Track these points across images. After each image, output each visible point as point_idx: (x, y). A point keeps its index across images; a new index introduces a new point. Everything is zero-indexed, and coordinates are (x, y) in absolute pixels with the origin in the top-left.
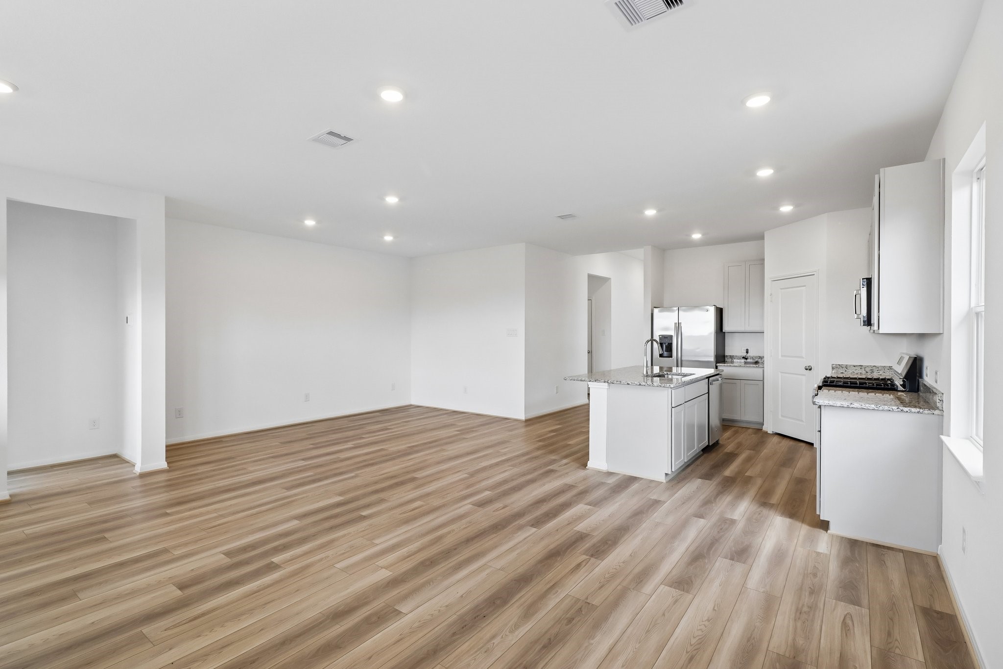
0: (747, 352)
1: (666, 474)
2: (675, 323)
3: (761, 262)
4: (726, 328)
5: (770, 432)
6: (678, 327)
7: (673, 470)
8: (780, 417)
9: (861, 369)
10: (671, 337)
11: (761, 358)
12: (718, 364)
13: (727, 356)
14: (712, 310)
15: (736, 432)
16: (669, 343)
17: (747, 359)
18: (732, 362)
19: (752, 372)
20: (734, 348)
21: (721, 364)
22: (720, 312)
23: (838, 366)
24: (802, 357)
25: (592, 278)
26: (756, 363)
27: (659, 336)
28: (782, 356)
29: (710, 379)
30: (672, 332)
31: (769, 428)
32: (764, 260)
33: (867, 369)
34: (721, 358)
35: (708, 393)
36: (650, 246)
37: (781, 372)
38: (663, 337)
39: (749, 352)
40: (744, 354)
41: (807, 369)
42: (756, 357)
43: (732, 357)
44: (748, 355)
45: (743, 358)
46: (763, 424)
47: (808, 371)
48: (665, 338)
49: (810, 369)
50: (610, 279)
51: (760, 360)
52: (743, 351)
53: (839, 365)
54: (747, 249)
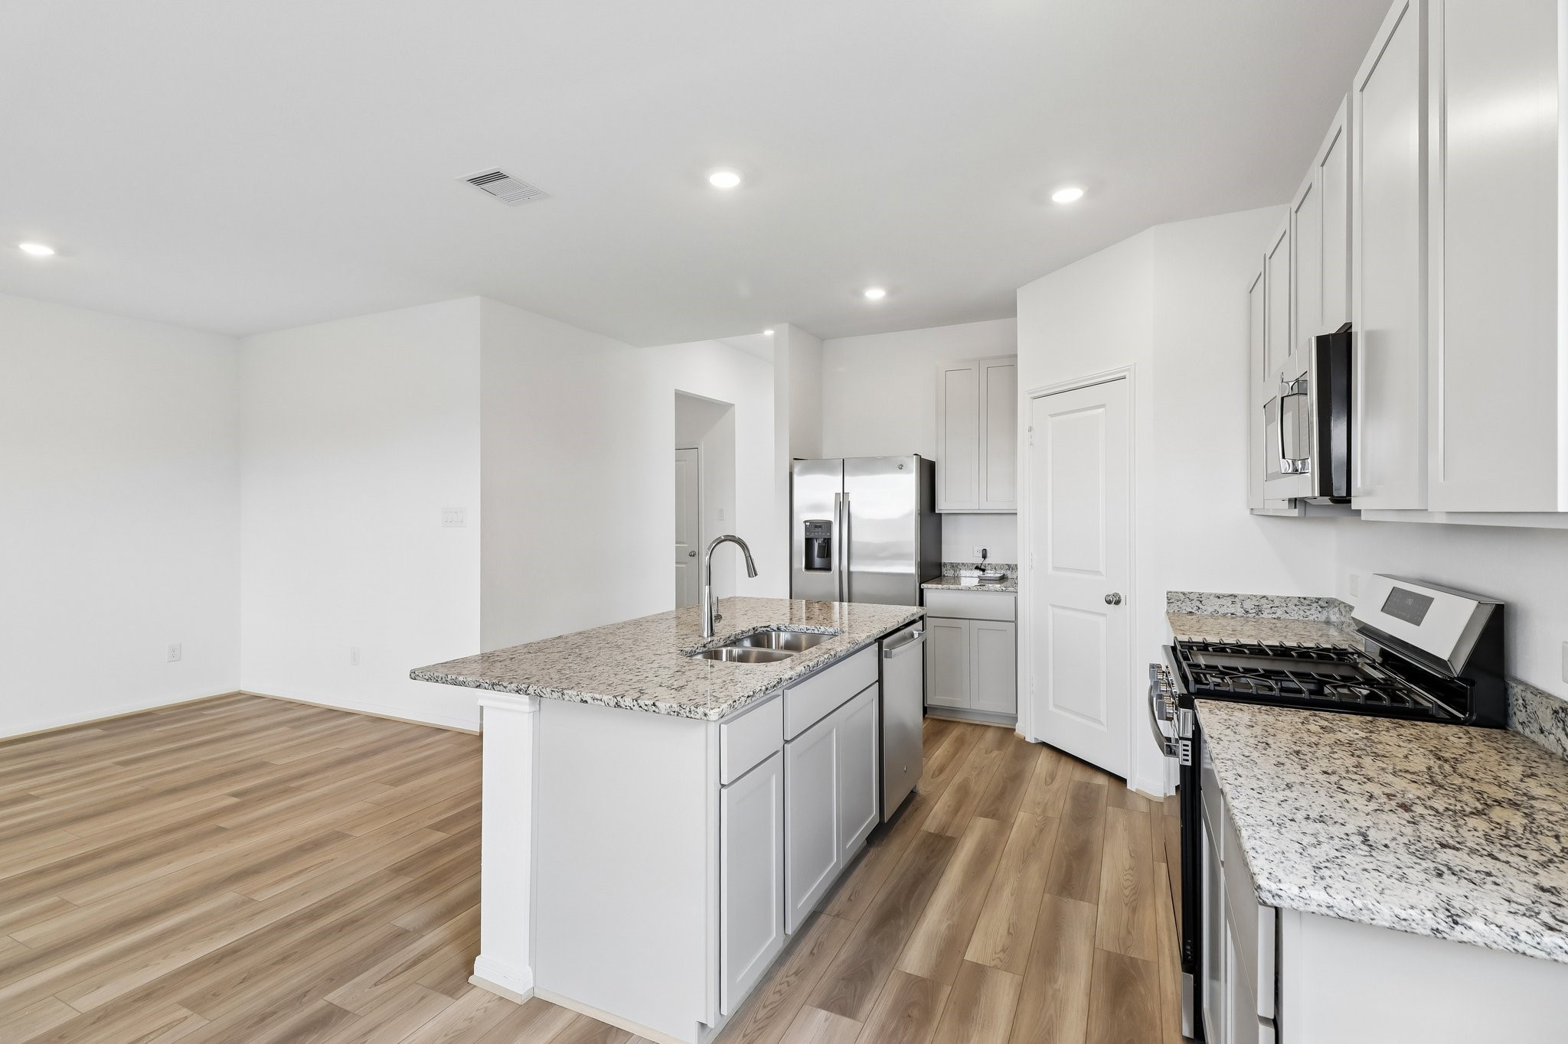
0: (984, 557)
1: (703, 1025)
2: (837, 494)
3: (1011, 361)
4: (942, 506)
5: (1030, 739)
6: (843, 503)
7: (724, 1011)
8: (1051, 708)
9: (1233, 603)
10: (829, 524)
11: (1013, 568)
12: (924, 586)
13: (945, 564)
14: (913, 465)
15: (960, 743)
16: (825, 539)
17: (983, 570)
18: (956, 579)
19: (994, 601)
20: (957, 547)
21: (930, 586)
22: (928, 472)
23: (1182, 597)
24: (1098, 573)
25: (682, 398)
26: (1003, 579)
27: (805, 522)
28: (1055, 568)
29: (886, 641)
30: (830, 515)
31: (1028, 730)
32: (1016, 356)
33: (1248, 605)
34: (932, 569)
35: (880, 681)
36: (787, 324)
37: (1053, 606)
38: (813, 527)
39: (988, 555)
40: (979, 560)
41: (1109, 602)
42: (1001, 567)
43: (955, 566)
44: (987, 561)
45: (977, 568)
46: (1016, 719)
47: (1112, 605)
48: (816, 527)
49: (1118, 602)
50: (733, 405)
51: (1009, 573)
52: (976, 554)
53: (1184, 594)
54: (982, 335)
